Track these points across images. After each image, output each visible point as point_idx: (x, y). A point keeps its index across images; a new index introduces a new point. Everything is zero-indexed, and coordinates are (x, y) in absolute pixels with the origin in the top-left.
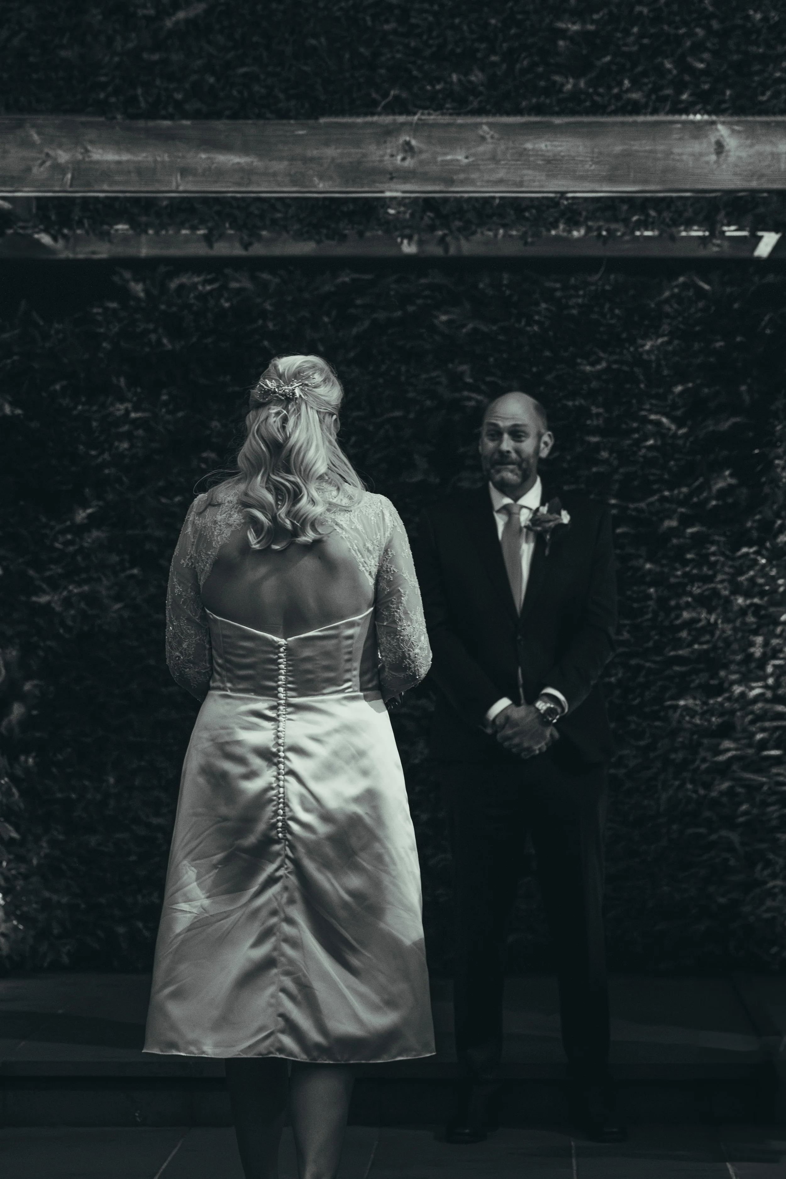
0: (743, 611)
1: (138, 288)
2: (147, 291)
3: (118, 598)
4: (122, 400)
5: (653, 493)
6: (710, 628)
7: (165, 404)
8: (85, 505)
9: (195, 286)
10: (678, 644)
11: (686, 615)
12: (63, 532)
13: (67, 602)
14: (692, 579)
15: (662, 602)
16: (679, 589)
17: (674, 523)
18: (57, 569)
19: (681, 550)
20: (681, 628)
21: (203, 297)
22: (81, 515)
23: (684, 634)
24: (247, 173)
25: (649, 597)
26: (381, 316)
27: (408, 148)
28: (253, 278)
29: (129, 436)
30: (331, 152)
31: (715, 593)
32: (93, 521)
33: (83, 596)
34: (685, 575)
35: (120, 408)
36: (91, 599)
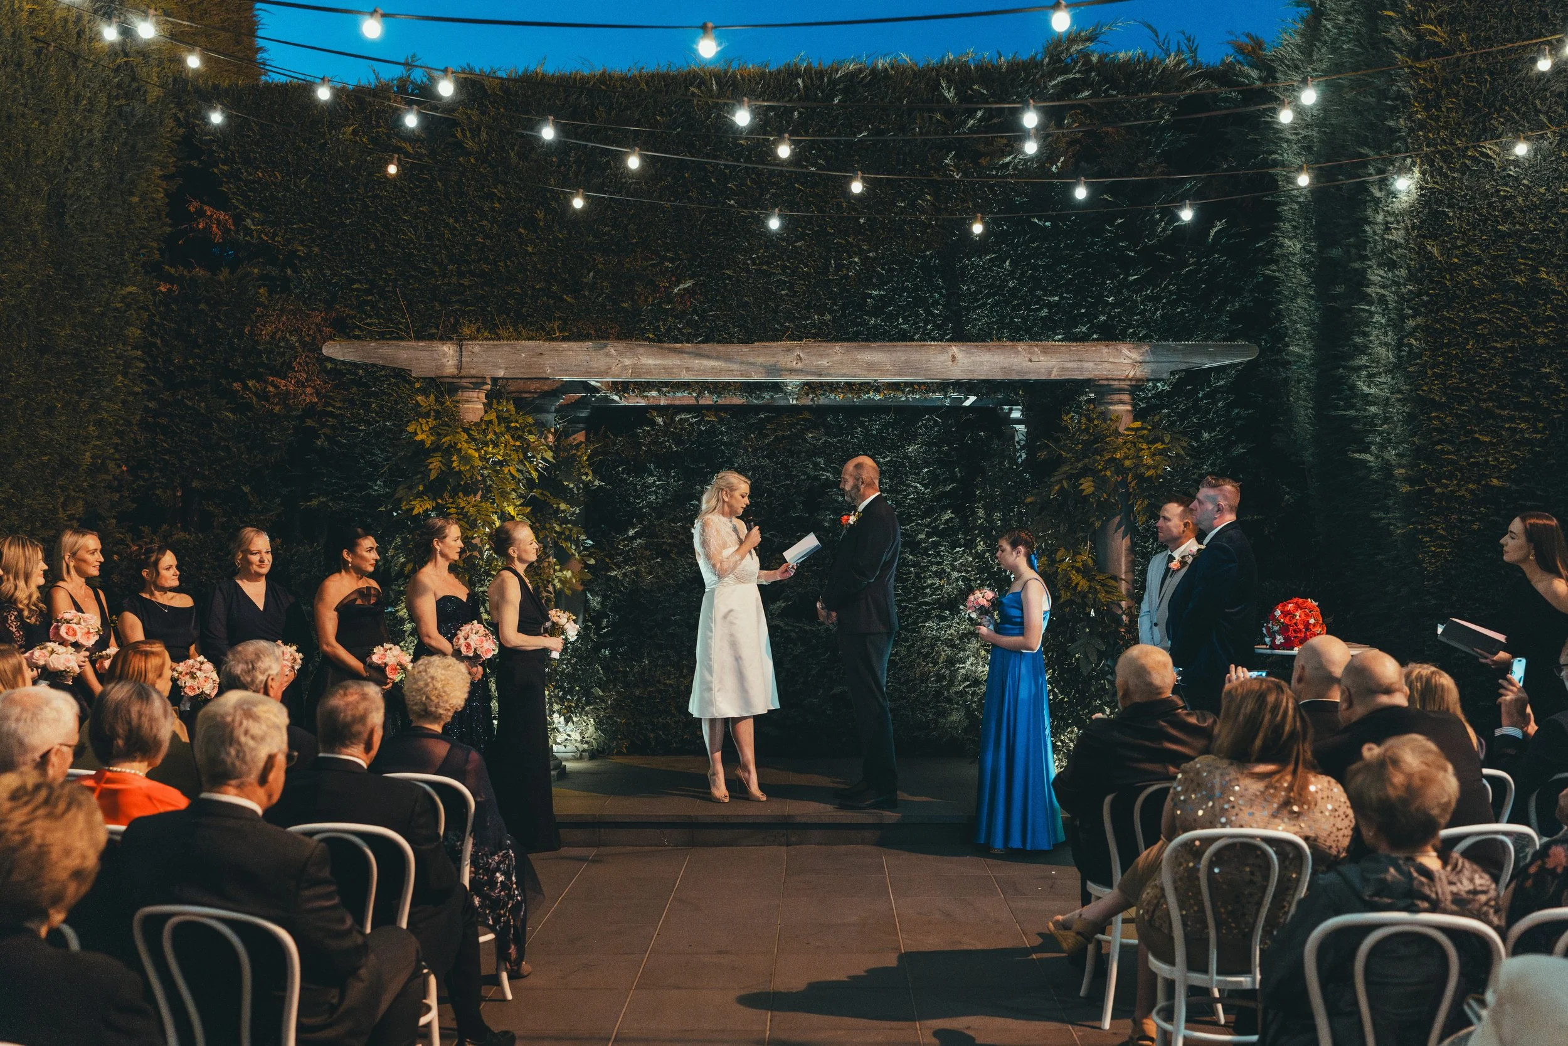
0: (957, 579)
1: (660, 421)
2: (664, 422)
3: (650, 573)
4: (653, 476)
5: (913, 521)
6: (941, 587)
7: (674, 477)
8: (634, 527)
9: (687, 420)
10: (925, 595)
11: (929, 582)
12: (623, 540)
13: (625, 575)
14: (932, 564)
15: (917, 575)
16: (925, 569)
17: (923, 536)
18: (620, 559)
19: (926, 549)
20: (926, 587)
21: (692, 425)
22: (631, 533)
23: (928, 591)
24: (720, 371)
25: (911, 572)
26: (779, 433)
27: (799, 358)
28: (716, 415)
29: (656, 493)
30: (761, 360)
31: (944, 571)
32: (638, 535)
33: (632, 572)
34: (929, 561)
35: (651, 480)
36: (637, 573)
